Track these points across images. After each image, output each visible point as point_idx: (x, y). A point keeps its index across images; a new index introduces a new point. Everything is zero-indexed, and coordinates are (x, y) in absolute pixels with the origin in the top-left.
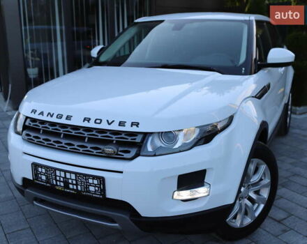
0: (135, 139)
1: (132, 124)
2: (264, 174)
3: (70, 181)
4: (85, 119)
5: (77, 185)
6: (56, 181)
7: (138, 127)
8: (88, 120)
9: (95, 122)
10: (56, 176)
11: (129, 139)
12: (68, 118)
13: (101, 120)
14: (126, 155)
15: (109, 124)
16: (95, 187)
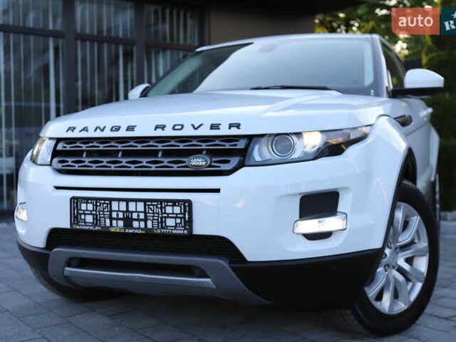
0: (236, 145)
1: (231, 126)
2: (417, 232)
3: (135, 216)
4: (157, 127)
5: (145, 220)
6: (111, 219)
7: (239, 128)
8: (163, 127)
9: (174, 129)
10: (111, 211)
11: (227, 146)
12: (130, 128)
13: (182, 126)
14: (224, 167)
15: (195, 129)
16: (176, 218)
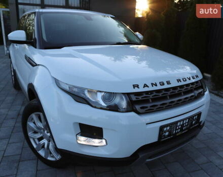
1: (196, 77)
3: (184, 125)
5: (187, 125)
6: (176, 130)
8: (180, 80)
10: (177, 127)
12: (168, 83)
15: (189, 80)
16: (195, 120)
